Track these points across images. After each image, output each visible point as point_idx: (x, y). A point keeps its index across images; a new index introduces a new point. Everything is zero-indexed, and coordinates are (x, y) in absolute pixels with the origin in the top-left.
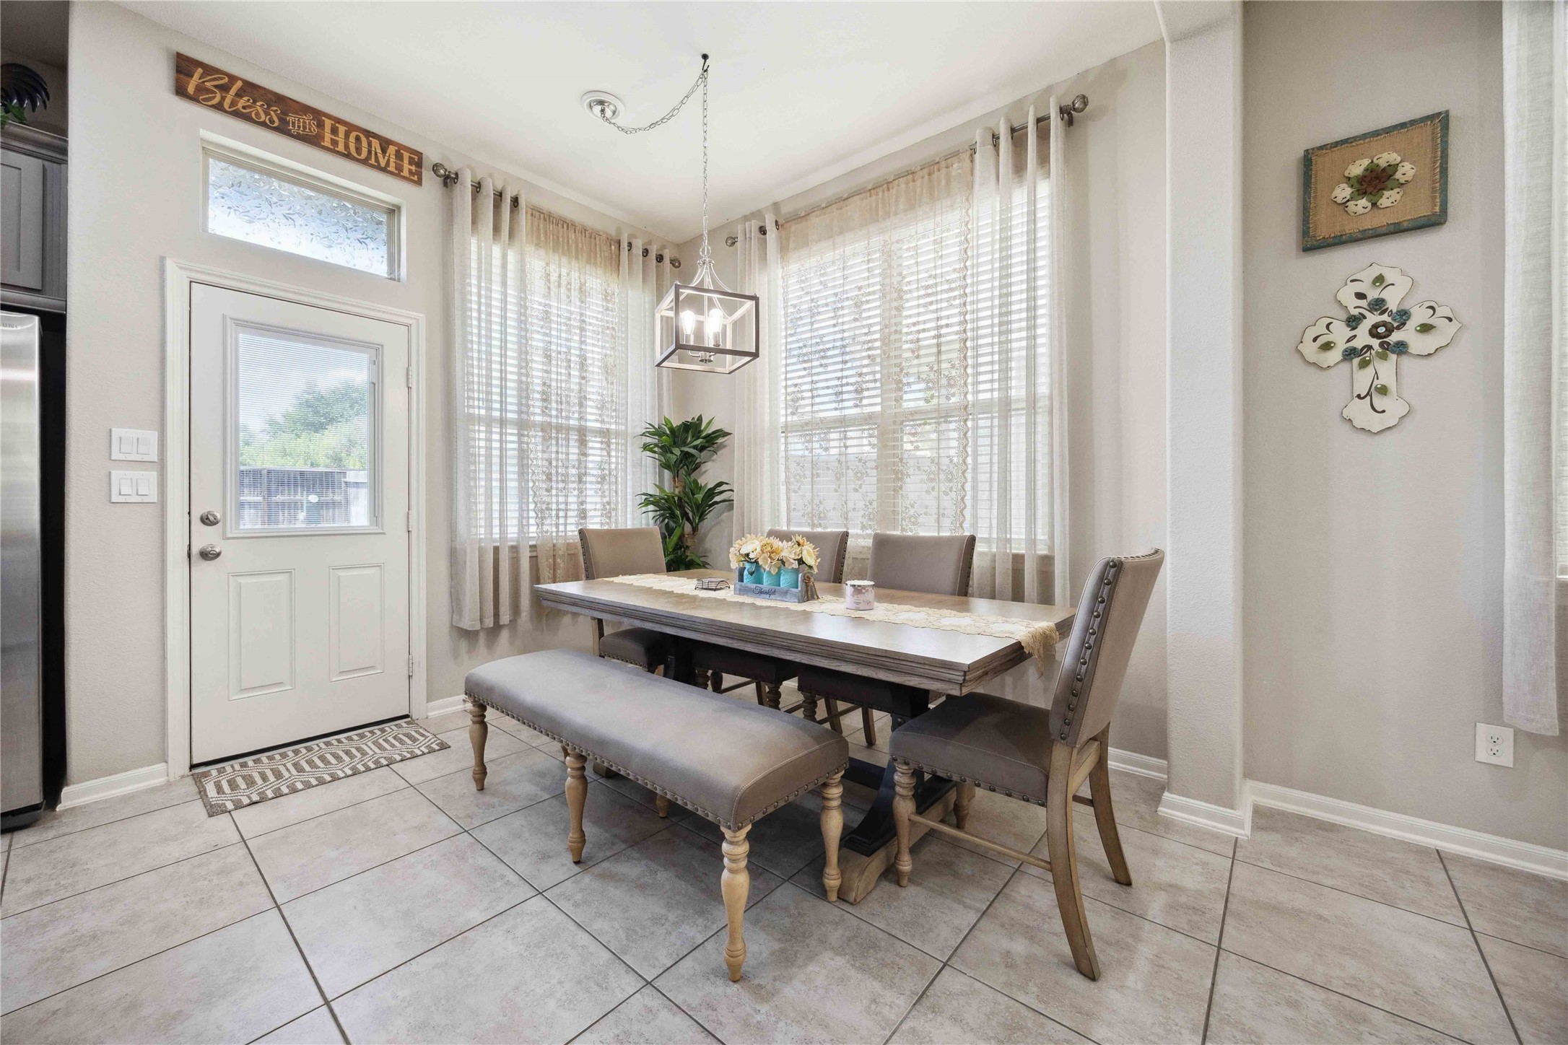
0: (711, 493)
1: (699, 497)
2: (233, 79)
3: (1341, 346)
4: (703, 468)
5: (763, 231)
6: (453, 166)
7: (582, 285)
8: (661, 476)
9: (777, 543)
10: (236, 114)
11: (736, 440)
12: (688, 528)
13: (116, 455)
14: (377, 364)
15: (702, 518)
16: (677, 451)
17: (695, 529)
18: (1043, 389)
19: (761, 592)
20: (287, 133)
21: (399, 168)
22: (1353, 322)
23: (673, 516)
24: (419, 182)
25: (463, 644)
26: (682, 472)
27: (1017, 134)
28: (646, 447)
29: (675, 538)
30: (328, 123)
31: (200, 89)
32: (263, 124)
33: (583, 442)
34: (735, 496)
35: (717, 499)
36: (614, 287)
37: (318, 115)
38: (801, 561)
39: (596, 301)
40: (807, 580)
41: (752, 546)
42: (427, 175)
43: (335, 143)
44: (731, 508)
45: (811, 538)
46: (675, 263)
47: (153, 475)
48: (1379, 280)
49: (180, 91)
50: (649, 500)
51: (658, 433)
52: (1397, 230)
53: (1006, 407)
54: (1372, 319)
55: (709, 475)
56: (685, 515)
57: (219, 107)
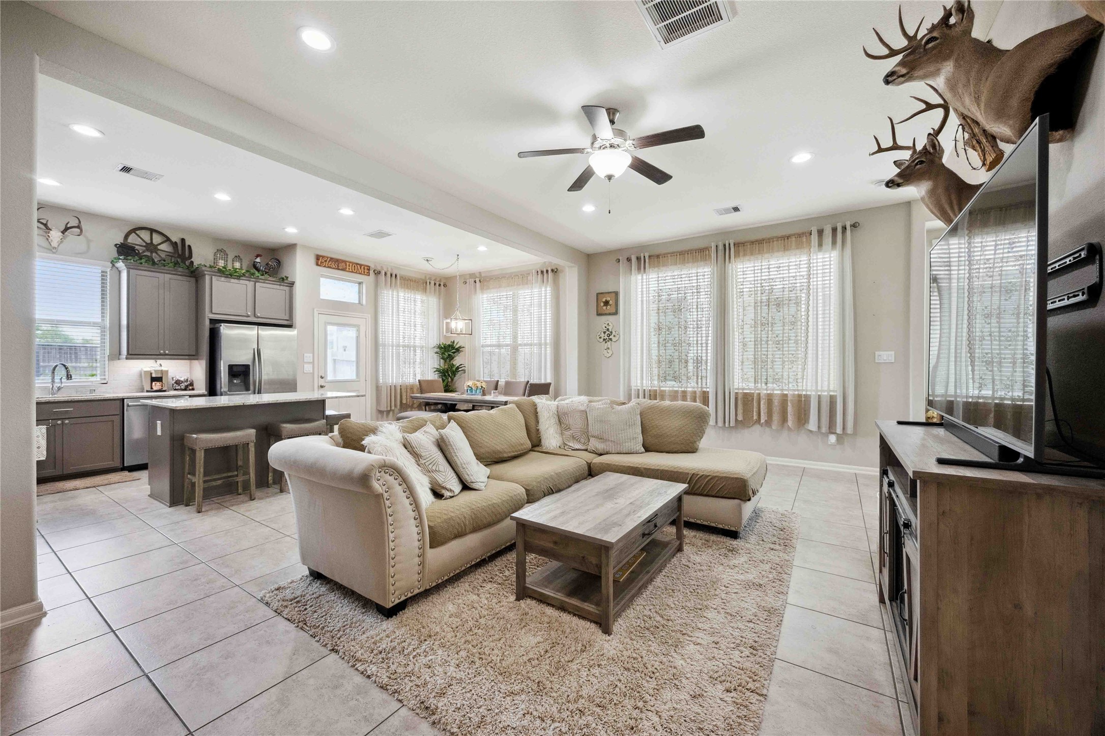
0: (458, 368)
1: (454, 369)
2: (328, 258)
3: (603, 338)
4: (455, 358)
5: (475, 282)
6: (379, 268)
7: (415, 298)
8: (440, 361)
9: (476, 382)
10: (328, 267)
11: (467, 349)
12: (450, 380)
13: (305, 361)
14: (358, 331)
15: (454, 376)
16: (446, 354)
17: (452, 380)
18: (548, 341)
19: (472, 395)
20: (339, 269)
21: (364, 272)
22: (604, 333)
23: (445, 375)
24: (369, 275)
25: (380, 416)
26: (448, 360)
27: (542, 272)
28: (436, 353)
29: (445, 383)
30: (348, 263)
31: (321, 263)
32: (334, 268)
33: (415, 351)
34: (466, 369)
35: (460, 369)
36: (425, 298)
37: (345, 262)
38: (482, 387)
39: (419, 304)
40: (483, 391)
41: (470, 383)
42: (371, 272)
43: (349, 269)
44: (465, 372)
45: (485, 381)
46: (445, 285)
47: (311, 365)
48: (608, 324)
49: (317, 265)
50: (438, 370)
51: (439, 347)
52: (610, 314)
53: (540, 345)
54: (607, 332)
55: (457, 361)
56: (449, 375)
57: (325, 266)
